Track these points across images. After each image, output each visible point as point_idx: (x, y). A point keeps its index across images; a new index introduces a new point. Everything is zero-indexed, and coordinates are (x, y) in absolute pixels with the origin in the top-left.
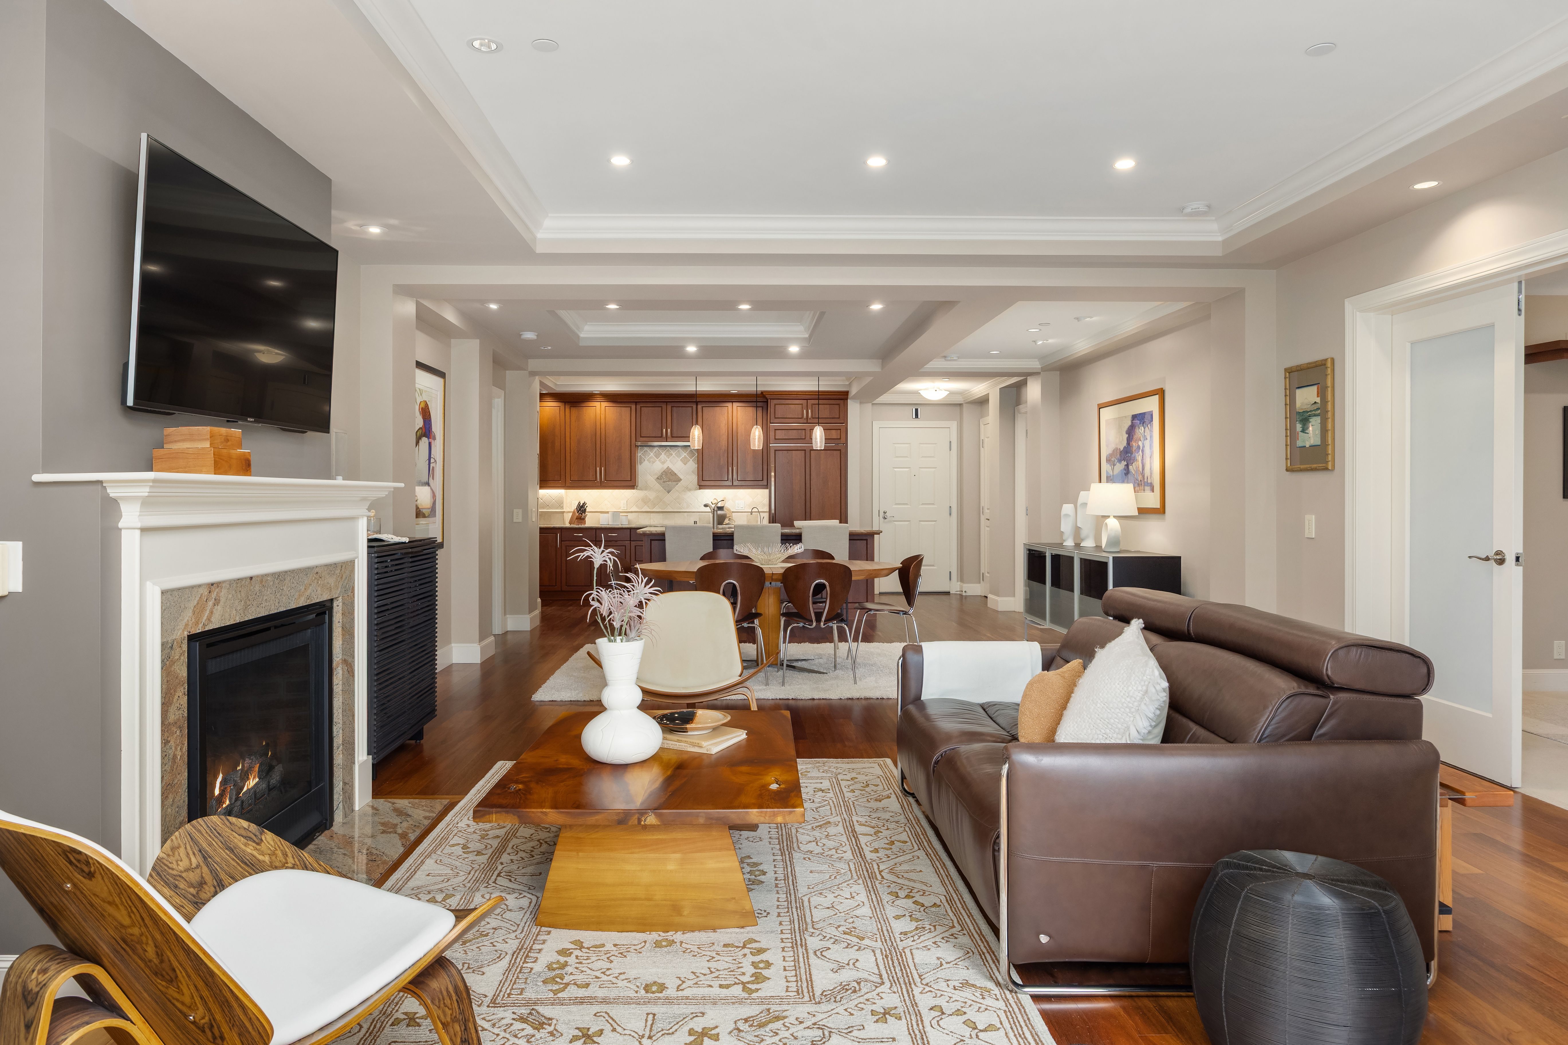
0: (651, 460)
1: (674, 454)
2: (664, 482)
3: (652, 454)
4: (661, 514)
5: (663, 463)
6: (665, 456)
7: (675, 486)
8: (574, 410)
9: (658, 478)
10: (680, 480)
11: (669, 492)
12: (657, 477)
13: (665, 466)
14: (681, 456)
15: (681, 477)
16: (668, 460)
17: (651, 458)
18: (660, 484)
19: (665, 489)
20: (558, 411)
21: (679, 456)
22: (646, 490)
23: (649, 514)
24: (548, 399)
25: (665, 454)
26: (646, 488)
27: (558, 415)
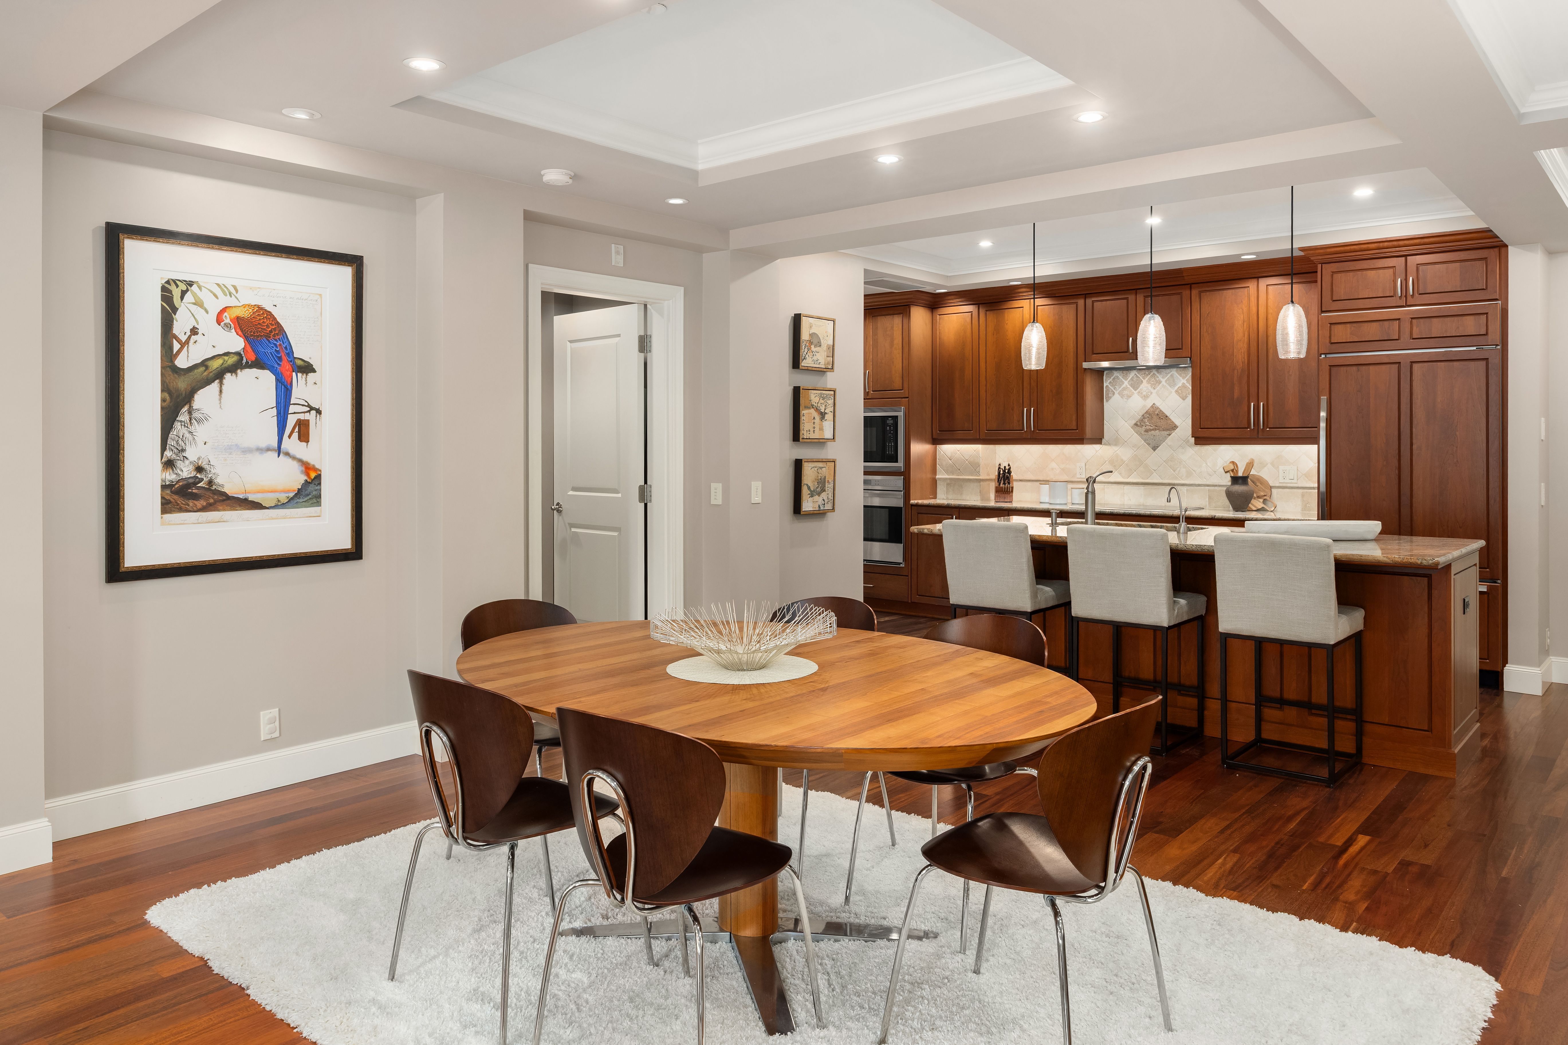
0: (1125, 392)
1: (1163, 381)
2: (1146, 431)
3: (1126, 383)
4: (1142, 487)
5: (1145, 397)
6: (1149, 386)
7: (1165, 438)
8: (991, 316)
9: (1136, 424)
10: (1175, 427)
11: (1154, 448)
12: (1134, 422)
13: (1148, 404)
14: (1175, 385)
15: (1177, 422)
16: (1154, 391)
17: (1124, 389)
18: (1140, 435)
19: (1149, 444)
20: (969, 320)
21: (1172, 383)
22: (1116, 445)
23: (1122, 486)
24: (956, 301)
25: (1148, 382)
26: (1116, 442)
27: (969, 327)
